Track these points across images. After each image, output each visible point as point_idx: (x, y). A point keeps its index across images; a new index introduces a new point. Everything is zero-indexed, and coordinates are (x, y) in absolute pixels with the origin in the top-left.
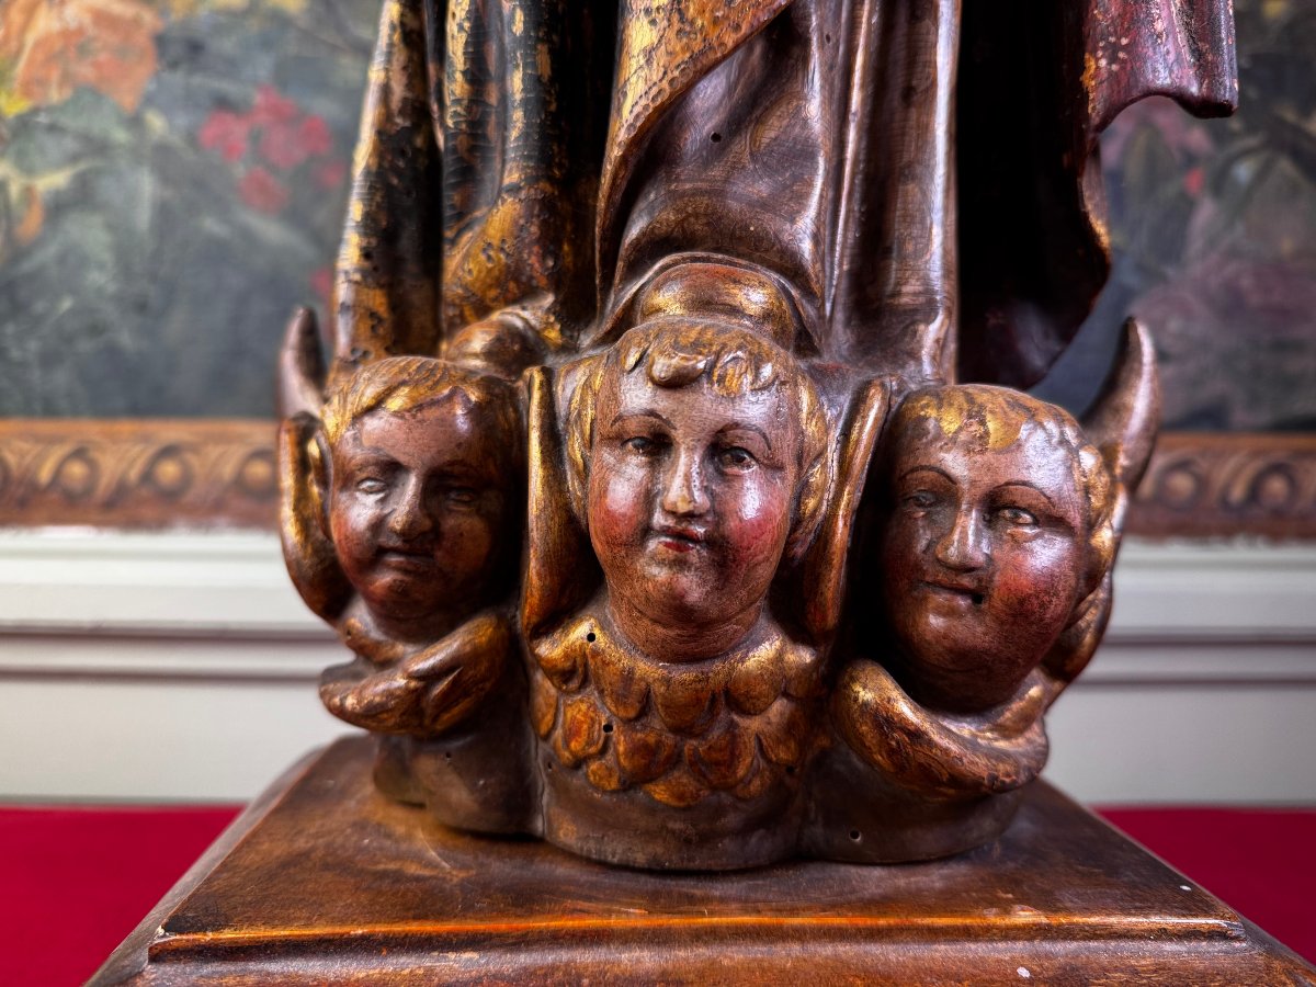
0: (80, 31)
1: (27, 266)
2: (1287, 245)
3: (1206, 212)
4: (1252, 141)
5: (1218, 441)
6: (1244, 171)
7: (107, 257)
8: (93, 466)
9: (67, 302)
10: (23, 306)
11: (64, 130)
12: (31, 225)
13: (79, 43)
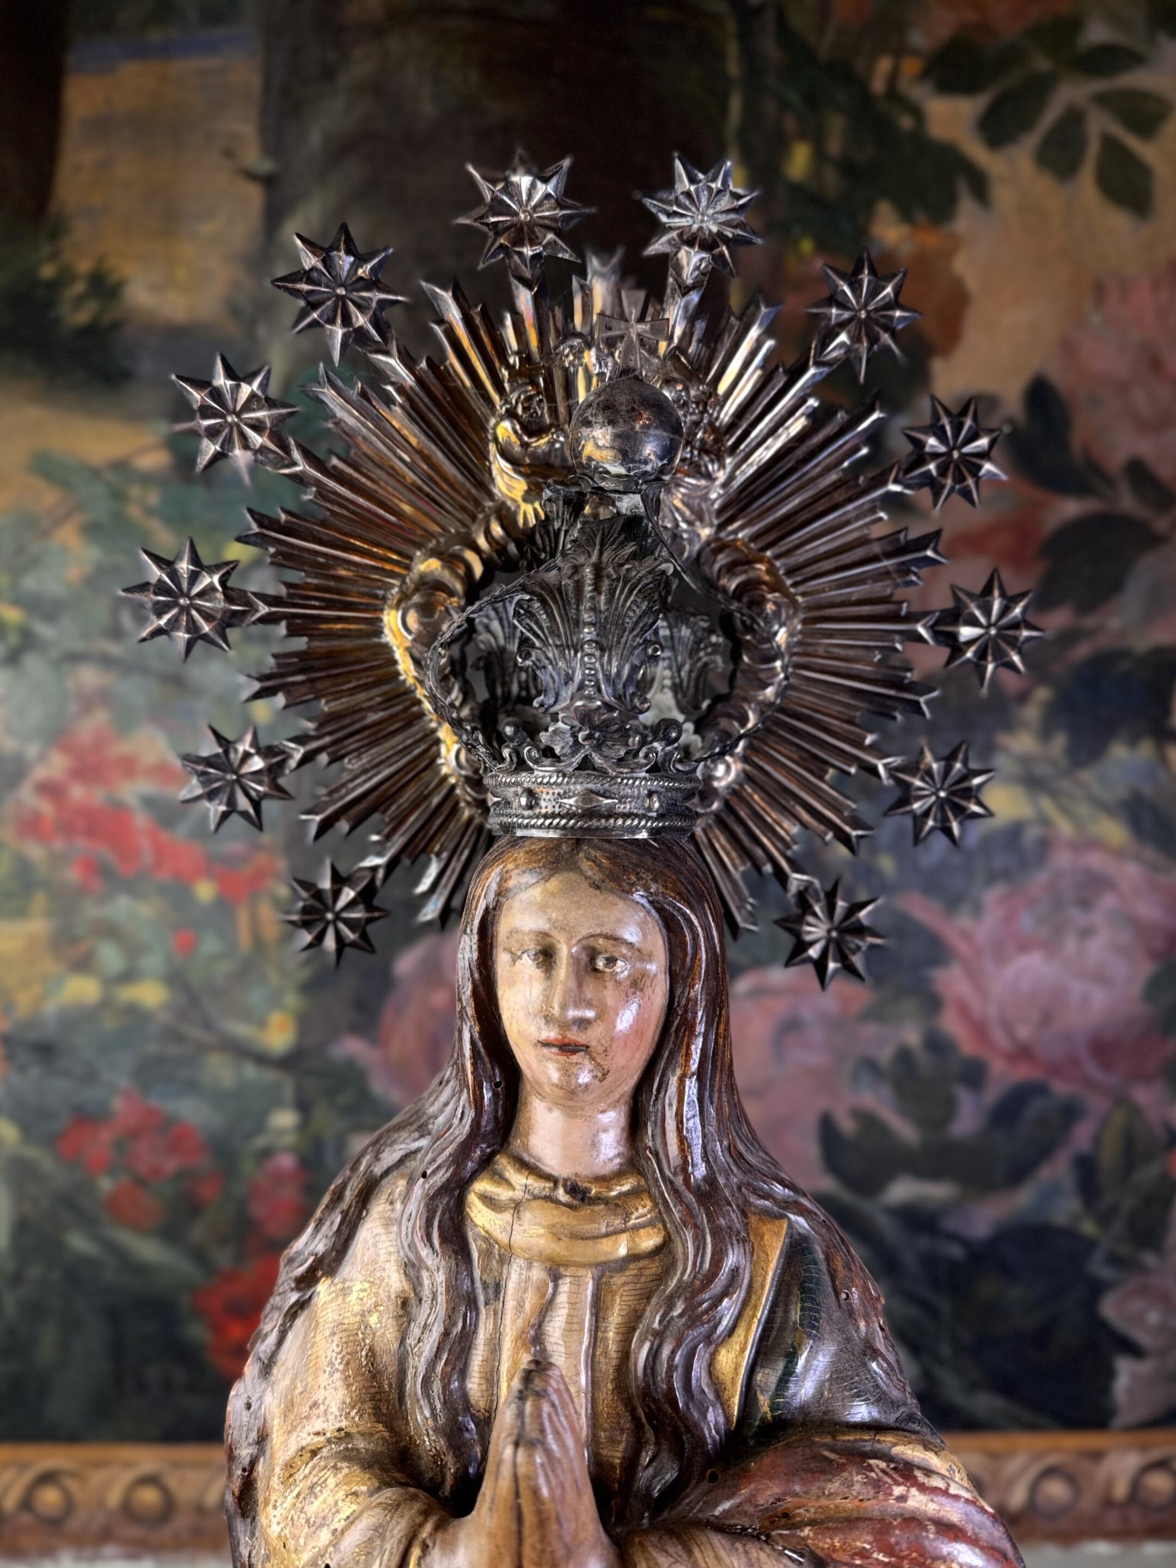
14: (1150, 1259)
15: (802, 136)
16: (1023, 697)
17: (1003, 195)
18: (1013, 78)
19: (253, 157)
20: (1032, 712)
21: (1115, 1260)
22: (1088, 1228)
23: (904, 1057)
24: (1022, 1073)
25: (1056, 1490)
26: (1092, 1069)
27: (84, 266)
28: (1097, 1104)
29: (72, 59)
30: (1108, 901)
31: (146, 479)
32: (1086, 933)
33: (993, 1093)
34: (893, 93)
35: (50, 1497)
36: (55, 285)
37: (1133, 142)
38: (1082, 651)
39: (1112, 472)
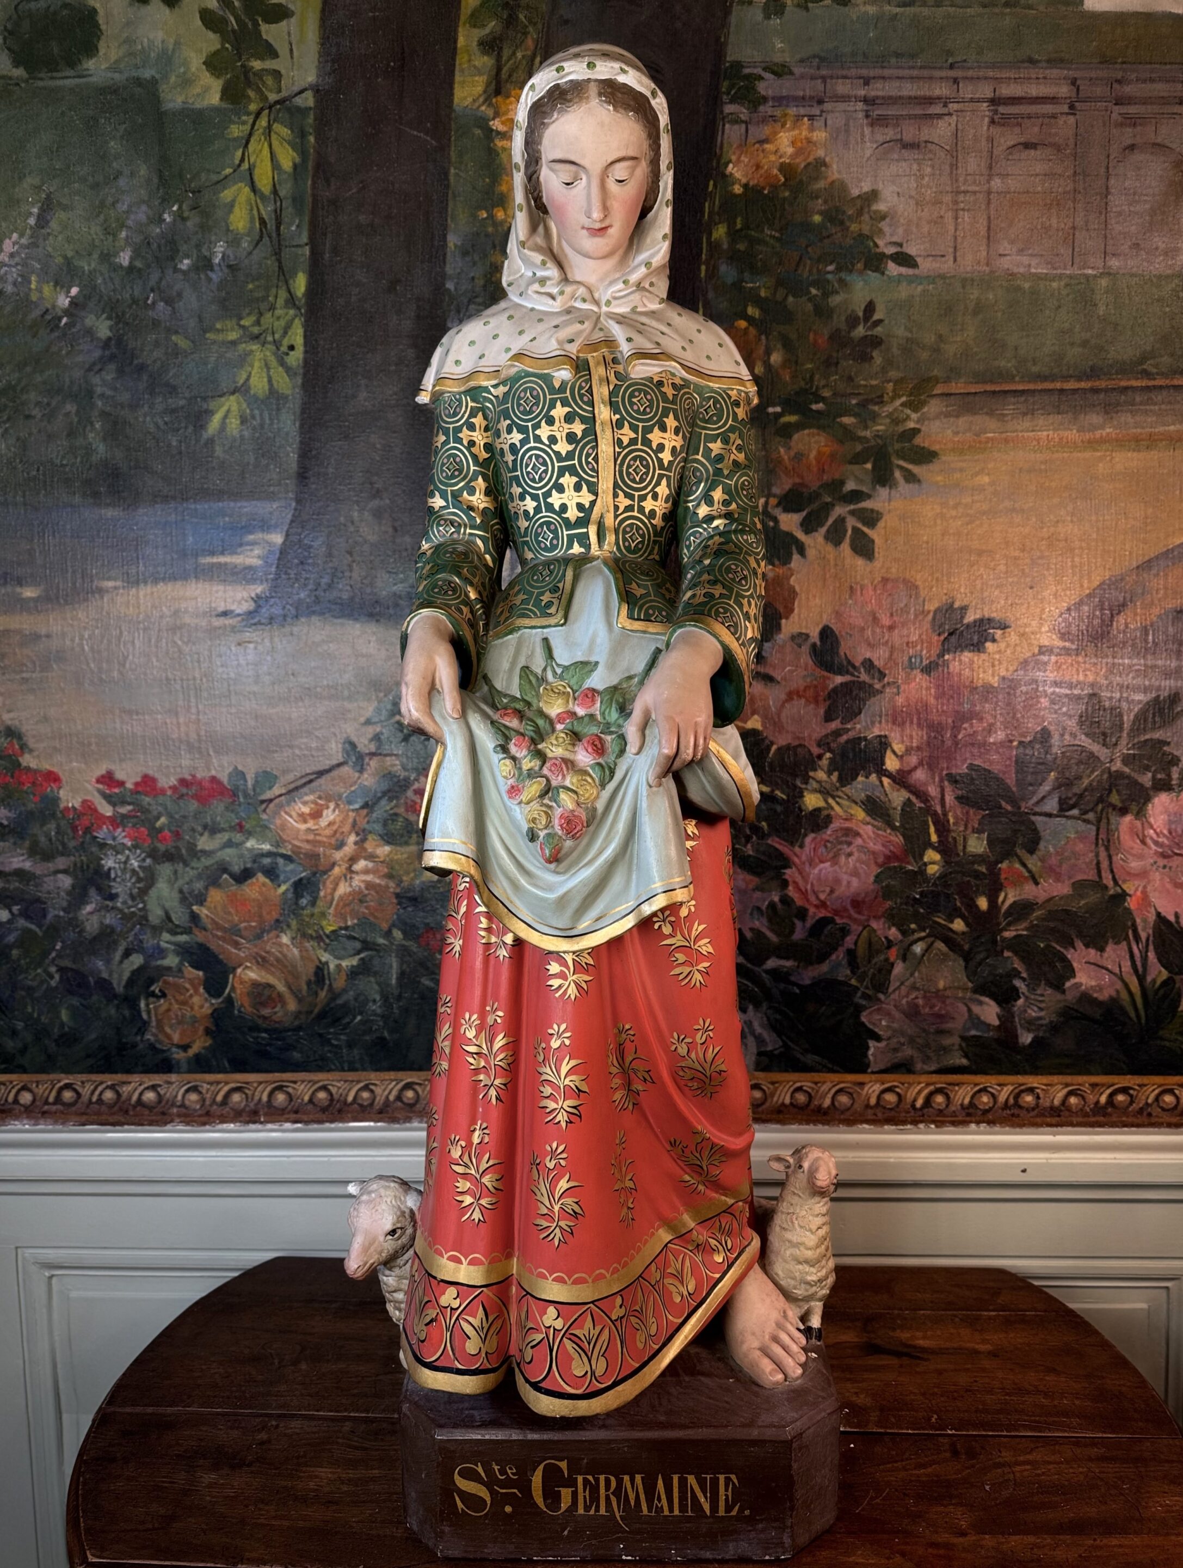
0: (360, 892)
1: (340, 1001)
2: (941, 984)
3: (899, 968)
4: (923, 934)
5: (910, 1078)
6: (918, 949)
7: (378, 997)
8: (372, 1091)
9: (359, 1018)
10: (339, 1019)
11: (355, 938)
12: (340, 983)
13: (359, 897)
14: (881, 996)
16: (820, 757)
17: (811, 553)
18: (815, 506)
20: (825, 762)
21: (865, 996)
22: (853, 982)
23: (772, 905)
24: (822, 913)
25: (844, 1099)
26: (852, 912)
28: (856, 928)
30: (859, 841)
32: (850, 855)
33: (809, 923)
35: (410, 1094)
37: (865, 529)
38: (845, 738)
39: (857, 664)
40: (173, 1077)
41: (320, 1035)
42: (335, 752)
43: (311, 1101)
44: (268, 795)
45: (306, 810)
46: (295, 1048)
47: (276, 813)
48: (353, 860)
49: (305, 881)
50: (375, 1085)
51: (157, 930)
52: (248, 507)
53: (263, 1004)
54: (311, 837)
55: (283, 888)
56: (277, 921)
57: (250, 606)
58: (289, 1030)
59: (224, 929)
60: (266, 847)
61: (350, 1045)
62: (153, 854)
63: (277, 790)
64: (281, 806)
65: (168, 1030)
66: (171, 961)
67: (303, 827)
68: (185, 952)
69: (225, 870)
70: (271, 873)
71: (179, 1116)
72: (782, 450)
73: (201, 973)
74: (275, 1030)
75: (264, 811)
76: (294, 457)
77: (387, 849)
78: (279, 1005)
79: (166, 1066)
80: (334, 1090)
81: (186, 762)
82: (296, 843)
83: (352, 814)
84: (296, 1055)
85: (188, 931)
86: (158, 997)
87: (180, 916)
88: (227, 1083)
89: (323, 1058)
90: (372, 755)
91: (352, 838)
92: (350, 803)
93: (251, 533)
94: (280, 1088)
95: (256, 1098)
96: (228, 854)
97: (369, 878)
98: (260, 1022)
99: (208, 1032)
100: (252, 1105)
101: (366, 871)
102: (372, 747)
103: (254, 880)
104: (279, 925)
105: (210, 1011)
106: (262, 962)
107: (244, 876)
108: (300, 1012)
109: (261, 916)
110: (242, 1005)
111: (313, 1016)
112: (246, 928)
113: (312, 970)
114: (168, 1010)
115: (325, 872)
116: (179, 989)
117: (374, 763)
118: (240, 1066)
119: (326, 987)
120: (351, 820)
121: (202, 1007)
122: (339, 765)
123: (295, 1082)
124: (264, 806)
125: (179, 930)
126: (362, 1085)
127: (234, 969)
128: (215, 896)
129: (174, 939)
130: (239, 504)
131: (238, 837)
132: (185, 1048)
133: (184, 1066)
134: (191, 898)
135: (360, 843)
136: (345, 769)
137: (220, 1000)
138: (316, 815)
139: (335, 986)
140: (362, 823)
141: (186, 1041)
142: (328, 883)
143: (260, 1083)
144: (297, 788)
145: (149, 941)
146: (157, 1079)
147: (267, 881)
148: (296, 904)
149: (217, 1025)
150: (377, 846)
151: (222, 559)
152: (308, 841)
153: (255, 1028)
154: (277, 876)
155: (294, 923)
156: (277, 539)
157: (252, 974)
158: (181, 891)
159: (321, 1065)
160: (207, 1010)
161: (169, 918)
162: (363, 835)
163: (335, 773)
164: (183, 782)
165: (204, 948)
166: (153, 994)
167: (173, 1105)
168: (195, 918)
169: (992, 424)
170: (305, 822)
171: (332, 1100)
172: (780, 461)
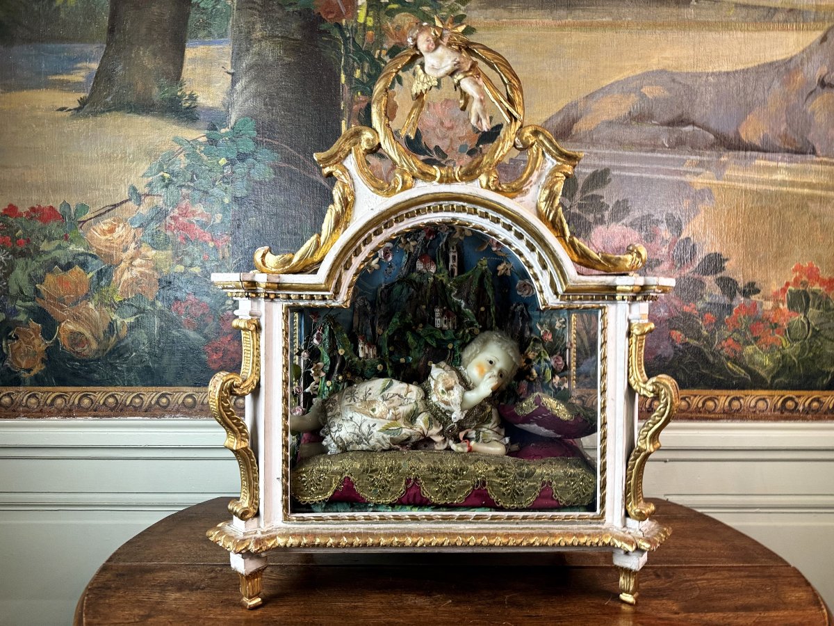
0: (137, 278)
1: (123, 344)
7: (146, 342)
8: (141, 398)
9: (134, 354)
10: (122, 355)
11: (132, 306)
12: (124, 333)
13: (136, 281)
15: (359, 68)
17: (405, 83)
19: (229, 69)
27: (188, 93)
29: (187, 44)
31: (201, 144)
34: (380, 58)
36: (181, 97)
39: (432, 149)
40: (21, 389)
41: (111, 364)
42: (124, 193)
43: (104, 403)
44: (83, 218)
45: (106, 228)
46: (95, 372)
47: (88, 229)
48: (133, 259)
49: (104, 271)
50: (142, 394)
51: (14, 298)
52: (78, 48)
53: (77, 345)
54: (108, 244)
55: (91, 274)
56: (87, 294)
57: (77, 105)
58: (92, 361)
59: (55, 299)
60: (81, 250)
61: (129, 370)
62: (13, 252)
63: (88, 215)
64: (91, 225)
65: (18, 359)
66: (22, 317)
67: (103, 238)
68: (30, 311)
69: (56, 263)
70: (84, 265)
71: (23, 412)
72: (389, 24)
73: (40, 325)
74: (83, 360)
75: (81, 227)
76: (107, 18)
77: (154, 252)
78: (86, 345)
79: (17, 382)
80: (118, 397)
81: (35, 198)
82: (99, 247)
83: (133, 231)
84: (96, 376)
85: (33, 300)
86: (13, 340)
87: (28, 291)
88: (54, 392)
89: (112, 378)
90: (148, 195)
91: (133, 245)
92: (131, 224)
93: (79, 62)
94: (86, 396)
95: (71, 402)
96: (58, 253)
97: (142, 269)
98: (75, 355)
99: (43, 361)
100: (68, 406)
101: (141, 266)
102: (146, 190)
103: (73, 269)
104: (87, 297)
105: (44, 349)
106: (76, 319)
107: (67, 267)
108: (99, 350)
109: (77, 292)
110: (64, 345)
111: (107, 352)
112: (67, 298)
113: (106, 325)
114: (20, 347)
115: (117, 266)
116: (25, 334)
117: (147, 200)
118: (62, 382)
119: (115, 335)
120: (133, 234)
121: (40, 345)
122: (126, 201)
123: (95, 392)
124: (80, 225)
125: (27, 299)
126: (135, 394)
127: (60, 323)
128: (50, 278)
129: (23, 304)
130: (73, 45)
131: (65, 243)
132: (29, 370)
133: (28, 382)
134: (35, 279)
135: (138, 248)
136: (130, 204)
137: (51, 341)
138: (112, 231)
139: (120, 334)
140: (139, 237)
141: (30, 366)
142: (118, 272)
143: (74, 392)
144: (100, 215)
145: (9, 305)
146: (11, 390)
147: (82, 270)
148: (98, 284)
149: (48, 357)
150: (148, 250)
151: (61, 77)
152: (106, 247)
153: (73, 359)
154: (87, 268)
155: (97, 297)
156: (95, 66)
157: (71, 326)
158: (29, 275)
159: (112, 382)
160: (43, 347)
161: (22, 293)
162: (139, 244)
163: (124, 205)
164: (33, 209)
165: (42, 310)
166: (10, 338)
167: (20, 405)
168: (37, 291)
169: (506, 14)
170: (105, 235)
171: (117, 403)
172: (388, 29)
